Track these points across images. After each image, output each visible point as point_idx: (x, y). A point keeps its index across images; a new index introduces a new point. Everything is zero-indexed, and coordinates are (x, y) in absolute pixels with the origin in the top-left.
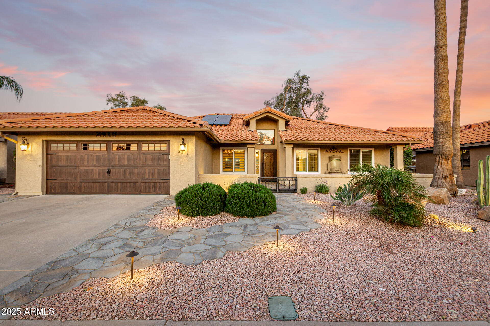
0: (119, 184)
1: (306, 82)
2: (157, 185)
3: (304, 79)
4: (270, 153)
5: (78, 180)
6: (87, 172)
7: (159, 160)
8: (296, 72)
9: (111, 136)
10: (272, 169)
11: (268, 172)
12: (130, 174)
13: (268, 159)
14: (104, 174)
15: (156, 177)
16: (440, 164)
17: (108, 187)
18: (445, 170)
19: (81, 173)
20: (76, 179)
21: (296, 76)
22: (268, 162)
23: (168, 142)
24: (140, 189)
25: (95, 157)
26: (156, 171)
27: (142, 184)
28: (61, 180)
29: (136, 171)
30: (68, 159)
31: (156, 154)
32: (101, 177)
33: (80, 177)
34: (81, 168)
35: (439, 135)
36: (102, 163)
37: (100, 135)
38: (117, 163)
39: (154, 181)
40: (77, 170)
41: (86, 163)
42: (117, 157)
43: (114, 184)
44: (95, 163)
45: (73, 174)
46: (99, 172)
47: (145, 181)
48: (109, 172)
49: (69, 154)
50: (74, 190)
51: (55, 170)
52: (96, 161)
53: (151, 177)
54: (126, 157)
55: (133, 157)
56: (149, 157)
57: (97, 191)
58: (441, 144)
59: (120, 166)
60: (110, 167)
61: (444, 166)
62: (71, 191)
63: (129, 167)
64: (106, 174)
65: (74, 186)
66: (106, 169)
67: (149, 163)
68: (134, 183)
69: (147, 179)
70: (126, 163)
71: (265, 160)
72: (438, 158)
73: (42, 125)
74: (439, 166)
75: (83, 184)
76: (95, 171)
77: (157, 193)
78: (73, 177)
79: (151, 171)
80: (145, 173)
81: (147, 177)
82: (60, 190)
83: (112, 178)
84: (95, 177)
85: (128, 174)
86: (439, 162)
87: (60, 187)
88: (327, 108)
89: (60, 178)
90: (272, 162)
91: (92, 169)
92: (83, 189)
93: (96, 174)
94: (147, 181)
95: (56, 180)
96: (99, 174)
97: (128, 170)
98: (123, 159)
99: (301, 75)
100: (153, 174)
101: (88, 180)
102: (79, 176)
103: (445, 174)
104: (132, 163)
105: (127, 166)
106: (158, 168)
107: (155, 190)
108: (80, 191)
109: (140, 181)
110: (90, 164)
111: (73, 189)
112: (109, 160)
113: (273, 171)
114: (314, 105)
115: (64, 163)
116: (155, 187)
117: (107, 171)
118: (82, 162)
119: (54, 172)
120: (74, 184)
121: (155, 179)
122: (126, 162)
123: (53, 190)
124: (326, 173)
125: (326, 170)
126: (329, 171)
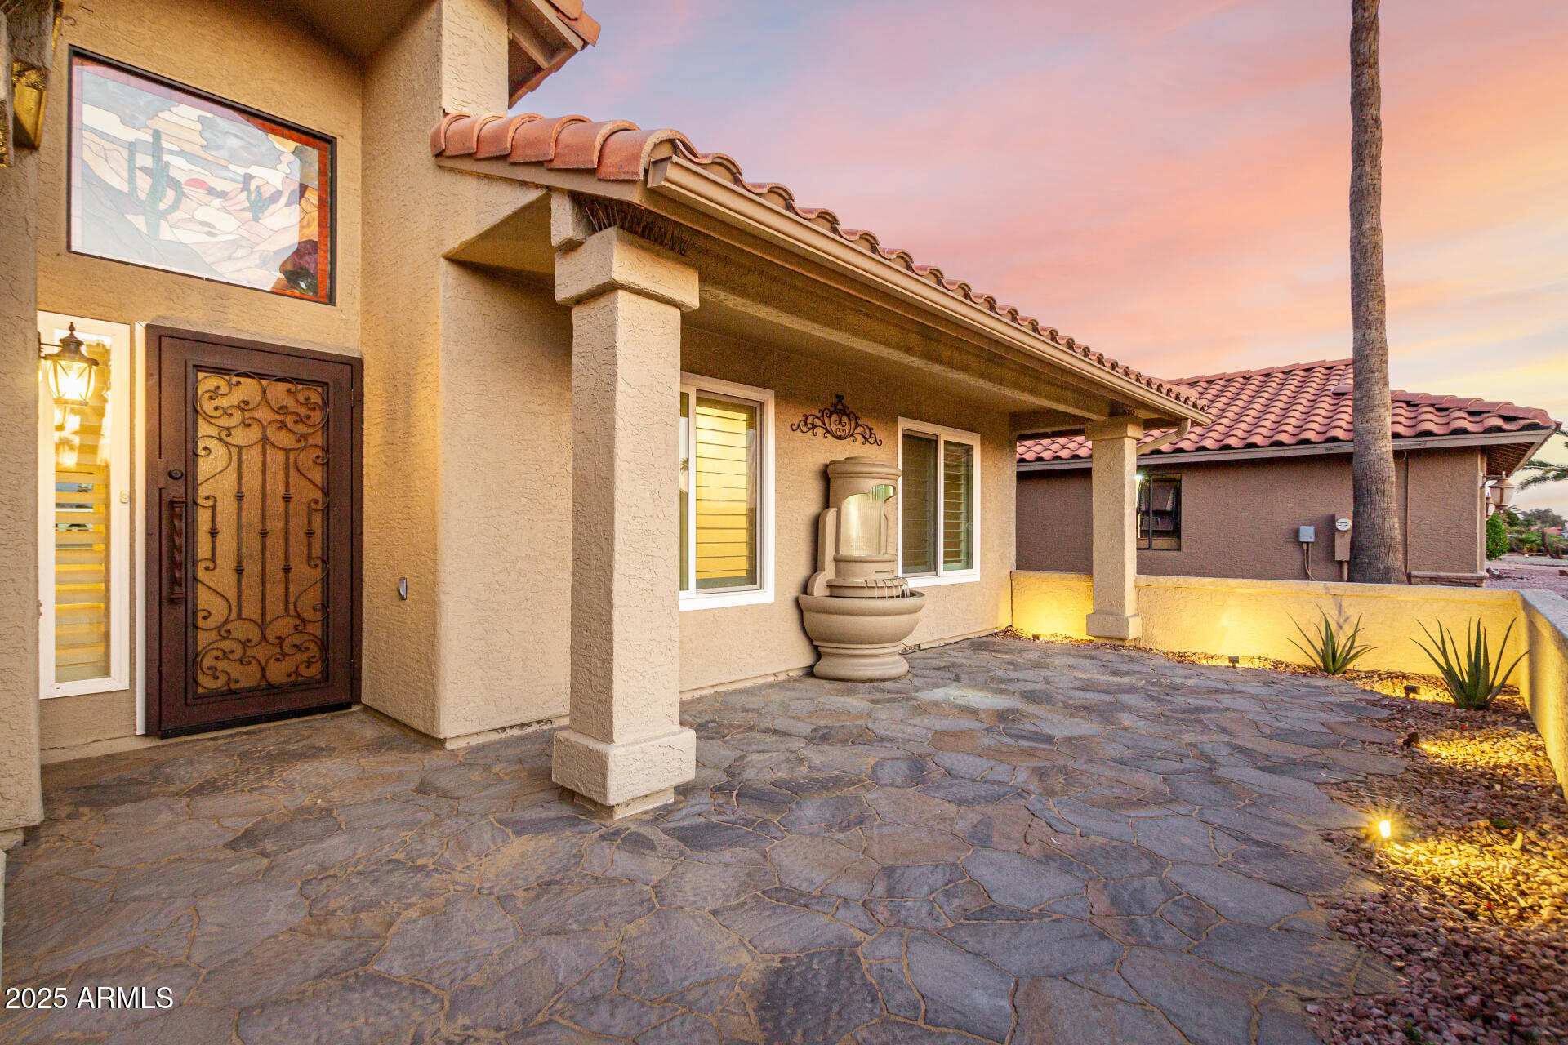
4: (279, 392)
10: (300, 568)
11: (251, 610)
13: (253, 458)
22: (252, 483)
71: (205, 467)
90: (307, 493)
113: (314, 596)
124: (806, 588)
125: (802, 569)
126: (828, 573)
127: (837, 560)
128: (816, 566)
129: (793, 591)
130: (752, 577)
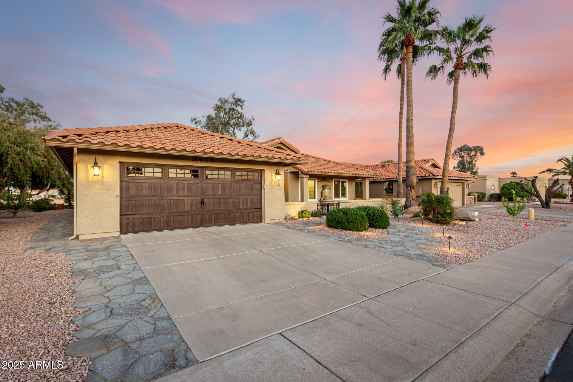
0: (213, 216)
1: (241, 105)
2: (251, 215)
3: (238, 101)
5: (166, 213)
6: (177, 204)
7: (252, 189)
8: (232, 93)
9: (209, 163)
12: (225, 204)
14: (196, 205)
15: (249, 206)
16: (411, 192)
17: (202, 219)
18: (414, 196)
19: (169, 204)
20: (162, 213)
21: (232, 97)
23: (261, 172)
24: (235, 220)
25: (186, 186)
26: (249, 200)
27: (237, 214)
28: (143, 214)
29: (231, 200)
30: (151, 187)
31: (249, 183)
32: (194, 209)
33: (168, 210)
34: (169, 198)
35: (411, 174)
36: (195, 193)
37: (196, 161)
38: (210, 192)
39: (247, 211)
40: (164, 201)
41: (175, 192)
42: (210, 186)
43: (208, 216)
44: (186, 192)
45: (159, 206)
46: (190, 203)
47: (239, 211)
48: (202, 203)
49: (154, 181)
50: (160, 227)
51: (133, 201)
52: (187, 190)
53: (245, 207)
54: (220, 185)
55: (227, 185)
56: (243, 186)
57: (189, 225)
58: (412, 180)
59: (215, 195)
60: (204, 197)
61: (413, 193)
62: (157, 228)
63: (224, 197)
64: (200, 205)
65: (160, 221)
66: (199, 199)
67: (243, 192)
68: (229, 214)
69: (241, 209)
70: (220, 193)
72: (410, 188)
73: (122, 141)
74: (411, 193)
75: (172, 218)
76: (186, 202)
77: (251, 223)
78: (159, 210)
79: (245, 200)
80: (239, 203)
81: (241, 207)
82: (141, 227)
83: (206, 209)
84: (186, 209)
85: (222, 205)
86: (410, 190)
87: (142, 223)
88: (257, 135)
89: (141, 212)
91: (183, 200)
92: (173, 223)
93: (188, 205)
94: (241, 211)
95: (135, 214)
96: (191, 205)
97: (223, 199)
98: (218, 187)
99: (236, 97)
100: (247, 203)
101: (180, 212)
102: (167, 208)
103: (414, 198)
104: (227, 192)
105: (221, 195)
106: (252, 197)
107: (249, 220)
108: (168, 226)
109: (235, 211)
110: (180, 194)
111: (159, 225)
112: (202, 189)
114: (244, 129)
115: (145, 193)
116: (249, 216)
117: (200, 201)
118: (169, 192)
119: (132, 204)
120: (160, 218)
121: (249, 209)
122: (221, 190)
123: (131, 227)
124: (321, 199)
125: (320, 197)
126: (323, 197)
127: (324, 196)
128: (322, 197)
129: (319, 200)
130: (314, 198)
